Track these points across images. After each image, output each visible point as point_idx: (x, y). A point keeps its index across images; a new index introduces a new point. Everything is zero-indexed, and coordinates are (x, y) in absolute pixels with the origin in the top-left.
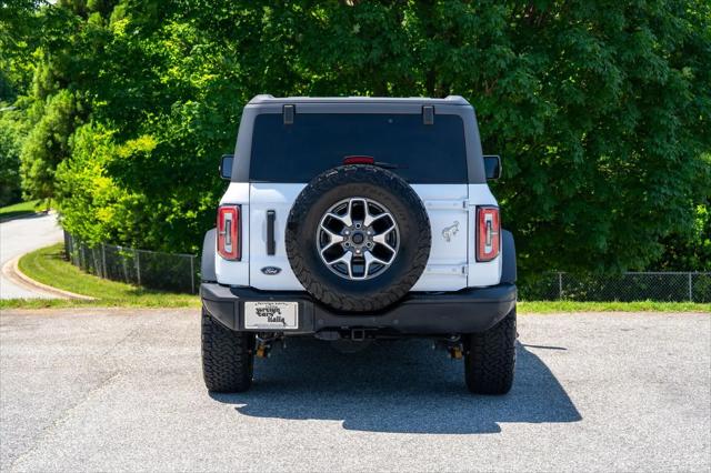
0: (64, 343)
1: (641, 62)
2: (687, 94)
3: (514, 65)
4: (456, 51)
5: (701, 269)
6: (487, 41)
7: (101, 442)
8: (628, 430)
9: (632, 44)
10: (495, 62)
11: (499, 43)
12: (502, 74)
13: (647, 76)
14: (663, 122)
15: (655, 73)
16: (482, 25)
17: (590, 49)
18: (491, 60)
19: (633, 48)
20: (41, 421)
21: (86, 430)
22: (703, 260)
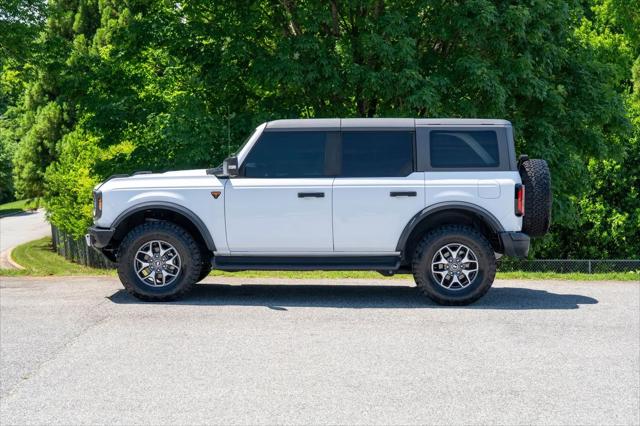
1: (523, 82)
2: (561, 106)
3: (421, 85)
4: (374, 74)
6: (401, 66)
7: (100, 356)
9: (515, 68)
10: (405, 84)
11: (410, 67)
12: (411, 92)
13: (529, 93)
14: (541, 129)
15: (535, 92)
16: (395, 53)
17: (479, 72)
18: (403, 81)
19: (516, 72)
20: (56, 343)
21: (88, 348)
22: (601, 250)
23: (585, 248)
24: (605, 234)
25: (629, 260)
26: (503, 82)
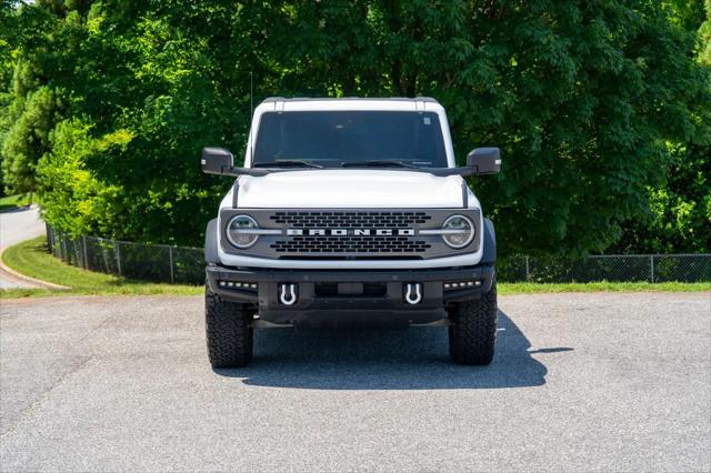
0: (41, 330)
1: (596, 53)
2: (640, 83)
3: (474, 57)
4: (417, 45)
5: (662, 252)
6: (448, 34)
7: (75, 422)
8: (578, 403)
9: (587, 36)
10: (454, 55)
11: (459, 36)
12: (462, 66)
13: (603, 65)
14: (618, 110)
15: (609, 64)
16: (442, 19)
17: (544, 41)
18: (451, 53)
19: (588, 39)
20: (19, 403)
21: (61, 412)
22: (664, 243)
23: (646, 241)
24: (669, 225)
25: (696, 254)
26: (573, 52)
